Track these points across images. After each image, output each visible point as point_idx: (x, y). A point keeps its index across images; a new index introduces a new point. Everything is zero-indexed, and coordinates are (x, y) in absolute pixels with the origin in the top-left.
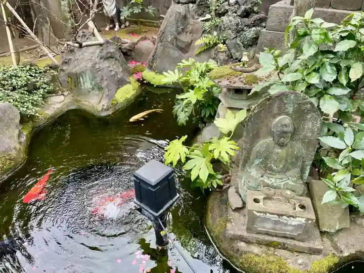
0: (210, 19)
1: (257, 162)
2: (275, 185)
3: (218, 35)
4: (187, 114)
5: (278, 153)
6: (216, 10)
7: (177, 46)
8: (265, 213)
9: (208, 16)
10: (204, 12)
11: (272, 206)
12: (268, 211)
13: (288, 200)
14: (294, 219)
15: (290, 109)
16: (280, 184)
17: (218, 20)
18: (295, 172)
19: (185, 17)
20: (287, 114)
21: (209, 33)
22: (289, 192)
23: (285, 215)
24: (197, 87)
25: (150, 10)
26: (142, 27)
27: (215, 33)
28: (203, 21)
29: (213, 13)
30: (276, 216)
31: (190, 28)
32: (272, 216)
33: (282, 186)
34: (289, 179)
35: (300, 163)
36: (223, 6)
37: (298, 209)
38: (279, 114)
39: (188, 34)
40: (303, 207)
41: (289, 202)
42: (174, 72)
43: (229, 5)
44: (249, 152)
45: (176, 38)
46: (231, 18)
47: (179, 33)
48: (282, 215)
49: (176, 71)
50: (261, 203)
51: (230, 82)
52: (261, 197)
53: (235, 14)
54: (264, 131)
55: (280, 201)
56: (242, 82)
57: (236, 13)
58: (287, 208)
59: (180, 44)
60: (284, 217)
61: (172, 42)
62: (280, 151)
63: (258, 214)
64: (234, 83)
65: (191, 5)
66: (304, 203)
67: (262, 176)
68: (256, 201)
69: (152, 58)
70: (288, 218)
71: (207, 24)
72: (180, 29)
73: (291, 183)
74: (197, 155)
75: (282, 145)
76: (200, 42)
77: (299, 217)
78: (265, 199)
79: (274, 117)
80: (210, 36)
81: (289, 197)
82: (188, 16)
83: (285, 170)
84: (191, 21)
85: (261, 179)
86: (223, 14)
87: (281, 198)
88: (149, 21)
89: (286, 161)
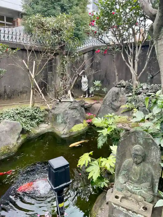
0: (131, 96)
1: (124, 172)
2: (133, 190)
3: (135, 104)
4: (103, 142)
6: (135, 91)
7: (111, 107)
8: (119, 206)
9: (130, 94)
10: (129, 92)
11: (125, 203)
12: (121, 205)
13: (138, 202)
14: (137, 215)
15: (141, 142)
16: (136, 191)
17: (136, 96)
18: (147, 184)
19: (118, 93)
20: (140, 144)
21: (130, 102)
22: (140, 197)
23: (131, 210)
24: (109, 127)
25: (105, 90)
26: (99, 97)
27: (134, 103)
28: (127, 96)
29: (134, 93)
30: (125, 210)
31: (120, 99)
32: (123, 209)
33: (137, 193)
34: (142, 189)
35: (150, 179)
36: (139, 90)
37: (142, 209)
38: (136, 144)
39: (118, 102)
40: (145, 209)
41: (138, 204)
42: (101, 119)
43: (143, 90)
44: (120, 166)
45: (111, 103)
46: (142, 96)
47: (113, 101)
48: (130, 210)
49: (102, 118)
50: (119, 199)
51: (123, 126)
52: (120, 196)
53: (145, 94)
54: (128, 153)
55: (133, 202)
56: (129, 126)
57: (146, 94)
58: (135, 207)
59: (113, 107)
60: (130, 212)
61: (109, 105)
62: (136, 167)
63: (115, 206)
64: (125, 126)
65: (122, 88)
66: (147, 206)
67: (125, 183)
68: (117, 197)
69: (97, 112)
70: (132, 213)
71: (130, 98)
72: (114, 99)
73: (143, 192)
74: (96, 164)
75: (138, 164)
76: (124, 106)
77: (140, 214)
78: (123, 198)
80: (130, 104)
81: (139, 200)
82: (120, 93)
83: (139, 182)
84: (121, 96)
85: (125, 184)
86: (139, 94)
87: (133, 200)
88: (104, 95)
89: (140, 175)
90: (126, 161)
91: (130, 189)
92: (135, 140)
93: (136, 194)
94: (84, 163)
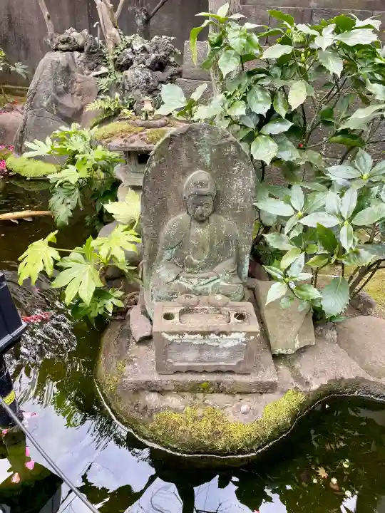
0: (107, 74)
1: (168, 255)
2: (199, 288)
3: (122, 98)
4: (69, 206)
5: (197, 235)
6: (115, 59)
7: (59, 114)
8: (181, 333)
9: (103, 70)
10: (98, 64)
11: (193, 322)
12: (187, 330)
13: (218, 309)
14: (228, 337)
15: (207, 159)
16: (205, 286)
17: (119, 76)
18: (227, 265)
19: (67, 70)
20: (204, 167)
21: (107, 93)
22: (219, 297)
23: (212, 332)
24: (80, 158)
25: (19, 68)
26: (8, 96)
27: (117, 95)
28: (97, 76)
29: (111, 66)
30: (199, 336)
31: (77, 87)
32: (193, 337)
33: (210, 290)
34: (218, 278)
35: (233, 250)
36: (124, 55)
37: (234, 320)
38: (191, 169)
39: (75, 96)
40: (241, 317)
41: (221, 313)
42: (45, 143)
43: (134, 53)
44: (155, 241)
45: (57, 103)
46: (137, 71)
47: (60, 94)
48: (209, 333)
49: (48, 140)
50: (176, 319)
51: (126, 141)
52: (176, 311)
53: (142, 66)
54: (172, 200)
55: (207, 313)
56: (143, 140)
57: (144, 63)
58: (217, 322)
59: (63, 111)
60: (213, 336)
61: (49, 108)
62: (199, 230)
63: (171, 338)
64: (132, 142)
65: (77, 54)
66: (242, 310)
67: (177, 278)
68: (168, 317)
69: (18, 134)
70: (218, 337)
71: (104, 81)
72: (61, 87)
73: (223, 283)
74: (76, 261)
75: (202, 220)
76: (95, 106)
77: (235, 332)
78: (182, 313)
79: (184, 174)
80: (108, 97)
81: (220, 304)
82: (73, 69)
83: (211, 263)
84: (78, 76)
85: (177, 281)
86: (127, 65)
87: (208, 308)
88: (20, 87)
89: (211, 247)
90: (170, 222)
91: (191, 287)
92: (190, 158)
93: (207, 294)
94: (41, 268)
